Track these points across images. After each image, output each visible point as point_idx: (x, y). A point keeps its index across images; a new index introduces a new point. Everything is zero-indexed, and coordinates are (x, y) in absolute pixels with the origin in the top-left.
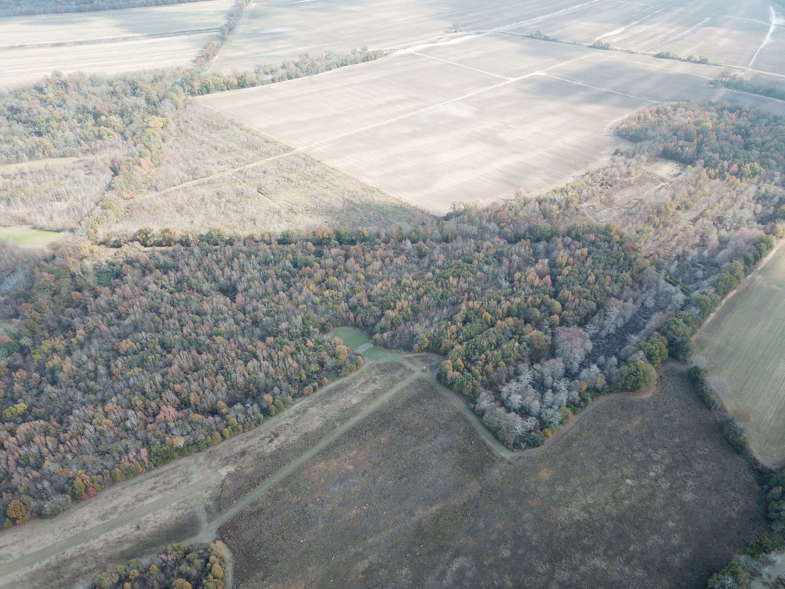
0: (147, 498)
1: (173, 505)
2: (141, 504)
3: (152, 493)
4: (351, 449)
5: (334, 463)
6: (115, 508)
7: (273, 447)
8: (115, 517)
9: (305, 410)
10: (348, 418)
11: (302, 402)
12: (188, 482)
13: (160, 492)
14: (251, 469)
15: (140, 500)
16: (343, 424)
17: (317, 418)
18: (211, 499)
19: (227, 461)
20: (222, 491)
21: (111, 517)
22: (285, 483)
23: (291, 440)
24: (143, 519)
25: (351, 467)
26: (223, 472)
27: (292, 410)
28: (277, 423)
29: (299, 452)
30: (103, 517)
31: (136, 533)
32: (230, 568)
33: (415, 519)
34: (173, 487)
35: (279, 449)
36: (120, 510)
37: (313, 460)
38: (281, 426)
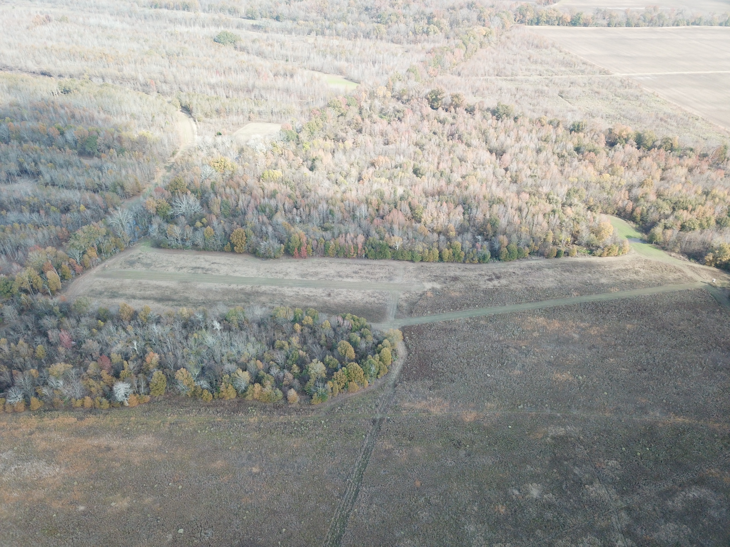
0: (347, 276)
1: (369, 291)
2: (340, 279)
3: (354, 275)
4: (582, 320)
5: (556, 325)
6: (316, 274)
7: (490, 285)
8: (314, 279)
9: (539, 269)
10: (590, 293)
11: (539, 262)
12: (391, 280)
13: (362, 277)
14: (457, 294)
15: (340, 276)
16: (581, 295)
17: (551, 279)
18: (406, 301)
19: (436, 278)
20: (419, 300)
21: (310, 278)
22: (490, 319)
23: (513, 287)
24: (336, 290)
25: (576, 336)
26: (428, 286)
27: (524, 263)
28: (503, 268)
29: (518, 299)
30: (303, 275)
31: (325, 298)
32: (399, 363)
33: (647, 418)
34: (375, 278)
35: (497, 289)
36: (320, 276)
37: (532, 312)
38: (507, 272)
